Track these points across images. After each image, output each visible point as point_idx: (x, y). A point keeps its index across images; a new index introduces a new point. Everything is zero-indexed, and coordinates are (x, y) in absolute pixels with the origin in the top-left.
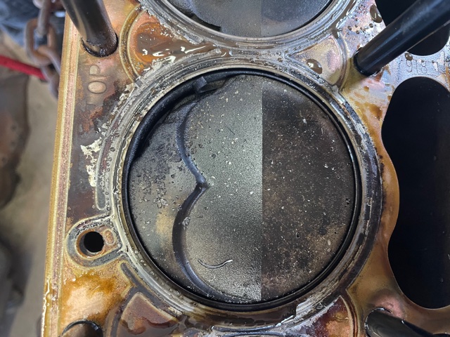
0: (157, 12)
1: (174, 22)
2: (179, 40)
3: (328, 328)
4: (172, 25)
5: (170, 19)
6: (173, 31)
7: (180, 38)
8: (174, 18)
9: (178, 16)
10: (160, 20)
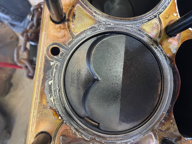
0: (71, 124)
1: (78, 128)
2: (80, 138)
4: (77, 130)
5: (76, 127)
6: (77, 133)
7: (80, 137)
8: (78, 126)
9: (80, 125)
10: (72, 128)
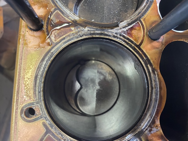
3: (133, 32)
